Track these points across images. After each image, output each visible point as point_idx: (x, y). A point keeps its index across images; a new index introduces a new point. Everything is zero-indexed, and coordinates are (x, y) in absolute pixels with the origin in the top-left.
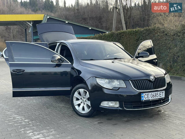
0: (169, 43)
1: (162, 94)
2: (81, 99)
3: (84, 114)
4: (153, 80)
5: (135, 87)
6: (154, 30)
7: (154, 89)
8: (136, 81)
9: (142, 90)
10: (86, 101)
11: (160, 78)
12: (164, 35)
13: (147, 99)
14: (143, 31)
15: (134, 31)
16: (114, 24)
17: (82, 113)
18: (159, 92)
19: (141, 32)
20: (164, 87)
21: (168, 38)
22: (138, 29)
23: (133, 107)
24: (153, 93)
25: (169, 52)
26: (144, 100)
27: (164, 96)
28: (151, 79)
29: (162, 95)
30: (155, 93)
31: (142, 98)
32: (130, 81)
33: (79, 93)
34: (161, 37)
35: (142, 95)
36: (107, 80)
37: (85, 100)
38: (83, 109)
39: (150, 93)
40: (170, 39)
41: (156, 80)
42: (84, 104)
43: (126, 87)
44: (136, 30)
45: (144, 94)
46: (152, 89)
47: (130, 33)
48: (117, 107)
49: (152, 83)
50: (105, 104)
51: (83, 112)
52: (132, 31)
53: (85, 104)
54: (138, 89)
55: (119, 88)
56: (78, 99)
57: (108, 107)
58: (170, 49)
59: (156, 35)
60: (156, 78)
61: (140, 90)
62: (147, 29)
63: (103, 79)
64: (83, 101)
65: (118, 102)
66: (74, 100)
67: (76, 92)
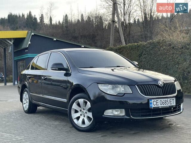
0: (177, 58)
1: (172, 101)
2: (81, 111)
3: (84, 128)
4: (161, 85)
5: (142, 93)
6: (159, 43)
7: (163, 95)
8: (142, 86)
9: (150, 95)
10: (86, 113)
11: (170, 84)
12: (170, 48)
13: (156, 106)
14: (146, 45)
15: (135, 45)
16: (112, 39)
17: (82, 127)
18: (169, 99)
19: (144, 46)
20: (174, 94)
21: (175, 52)
22: (140, 43)
23: (141, 116)
24: (162, 100)
25: (177, 68)
26: (153, 107)
27: (175, 104)
28: (159, 84)
29: (173, 103)
30: (164, 99)
31: (151, 105)
32: (136, 86)
33: (79, 105)
34: (168, 51)
35: (150, 102)
36: (110, 86)
37: (85, 111)
38: (83, 122)
39: (159, 100)
40: (178, 52)
41: (165, 86)
42: (84, 116)
43: (132, 93)
44: (138, 44)
45: (153, 100)
46: (161, 95)
47: (132, 48)
48: (123, 116)
49: (161, 89)
50: (109, 113)
51: (84, 126)
52: (134, 45)
53: (86, 116)
54: (146, 95)
55: (125, 94)
56: (76, 112)
57: (113, 116)
58: (178, 64)
59: (162, 48)
60: (164, 84)
61: (148, 95)
62: (150, 43)
63: (106, 85)
64: (83, 113)
65: (123, 110)
66: (73, 112)
67: (75, 103)
